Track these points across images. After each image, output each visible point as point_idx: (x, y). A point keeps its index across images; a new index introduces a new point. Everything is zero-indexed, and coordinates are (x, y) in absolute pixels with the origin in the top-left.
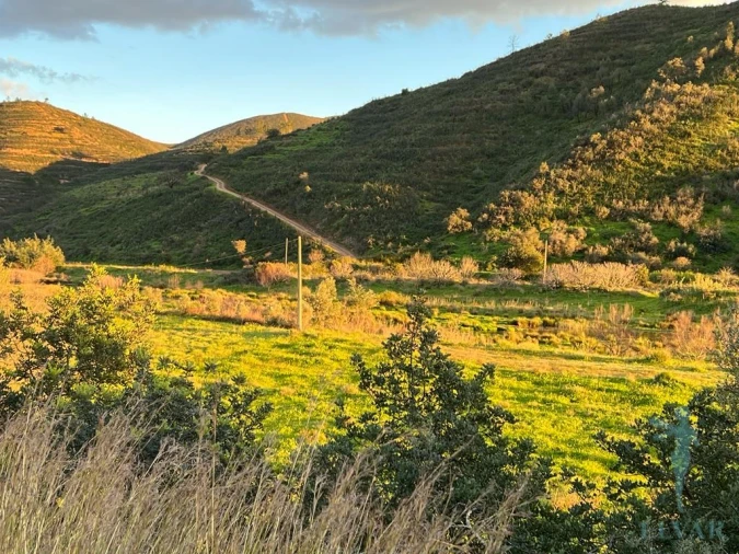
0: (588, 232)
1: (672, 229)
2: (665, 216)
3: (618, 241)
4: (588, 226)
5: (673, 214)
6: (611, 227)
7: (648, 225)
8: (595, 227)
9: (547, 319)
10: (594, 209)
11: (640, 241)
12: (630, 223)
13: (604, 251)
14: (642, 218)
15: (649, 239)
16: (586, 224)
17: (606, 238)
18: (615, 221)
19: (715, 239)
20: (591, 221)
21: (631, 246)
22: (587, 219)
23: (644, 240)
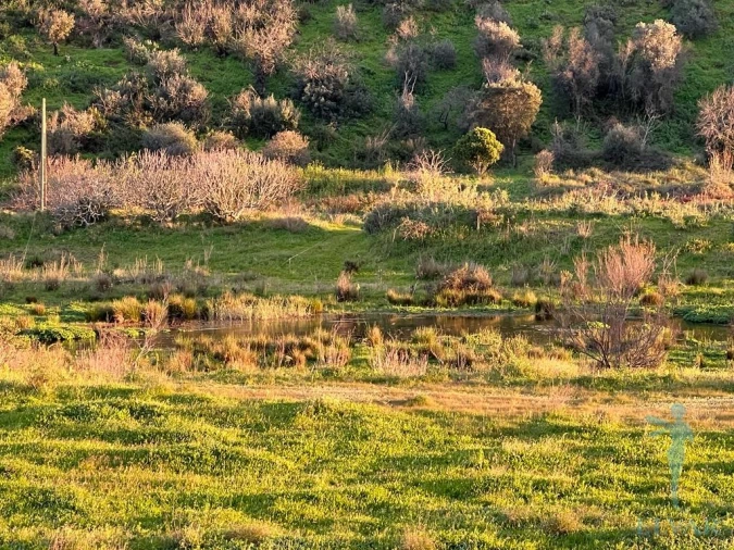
0: (29, 73)
1: (227, 63)
2: (209, 33)
3: (113, 97)
4: (25, 58)
5: (227, 27)
6: (82, 62)
7: (174, 54)
8: (42, 60)
9: (178, 299)
10: (34, 15)
11: (166, 95)
12: (126, 49)
13: (85, 122)
14: (156, 38)
15: (185, 89)
16: (18, 56)
17: (79, 89)
18: (89, 45)
19: (338, 85)
20: (29, 46)
21: (146, 107)
22: (19, 41)
23: (173, 92)
